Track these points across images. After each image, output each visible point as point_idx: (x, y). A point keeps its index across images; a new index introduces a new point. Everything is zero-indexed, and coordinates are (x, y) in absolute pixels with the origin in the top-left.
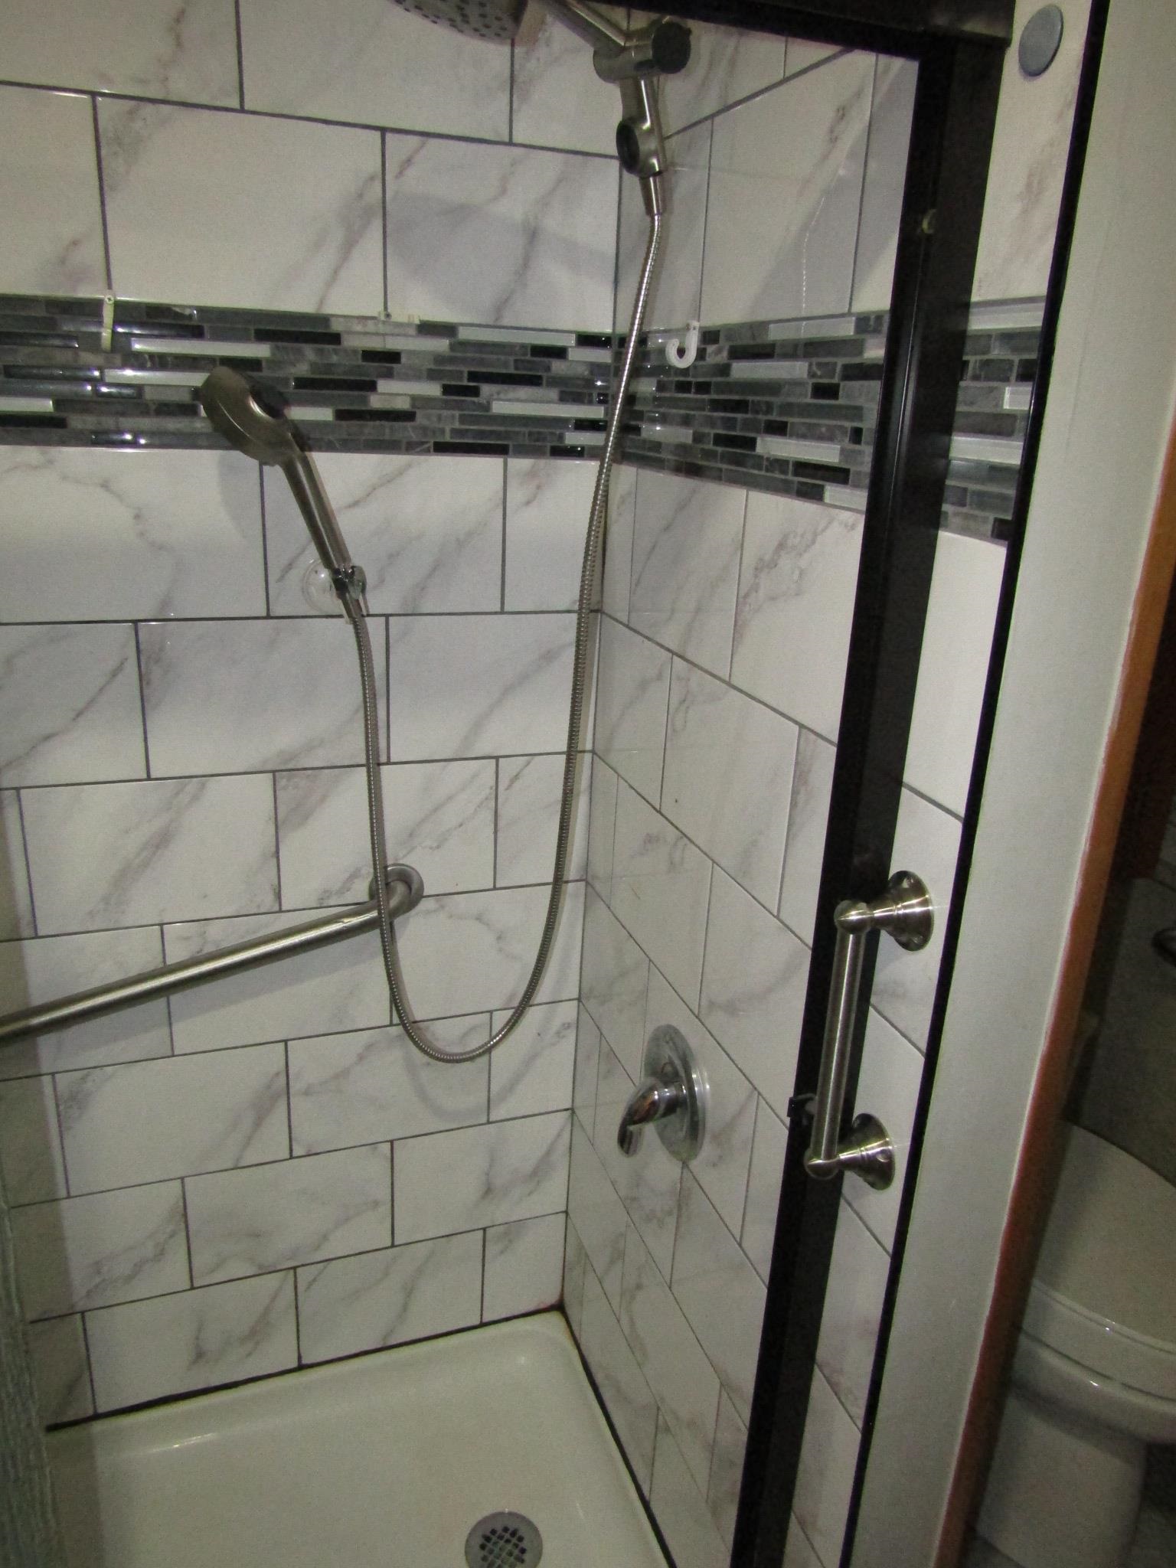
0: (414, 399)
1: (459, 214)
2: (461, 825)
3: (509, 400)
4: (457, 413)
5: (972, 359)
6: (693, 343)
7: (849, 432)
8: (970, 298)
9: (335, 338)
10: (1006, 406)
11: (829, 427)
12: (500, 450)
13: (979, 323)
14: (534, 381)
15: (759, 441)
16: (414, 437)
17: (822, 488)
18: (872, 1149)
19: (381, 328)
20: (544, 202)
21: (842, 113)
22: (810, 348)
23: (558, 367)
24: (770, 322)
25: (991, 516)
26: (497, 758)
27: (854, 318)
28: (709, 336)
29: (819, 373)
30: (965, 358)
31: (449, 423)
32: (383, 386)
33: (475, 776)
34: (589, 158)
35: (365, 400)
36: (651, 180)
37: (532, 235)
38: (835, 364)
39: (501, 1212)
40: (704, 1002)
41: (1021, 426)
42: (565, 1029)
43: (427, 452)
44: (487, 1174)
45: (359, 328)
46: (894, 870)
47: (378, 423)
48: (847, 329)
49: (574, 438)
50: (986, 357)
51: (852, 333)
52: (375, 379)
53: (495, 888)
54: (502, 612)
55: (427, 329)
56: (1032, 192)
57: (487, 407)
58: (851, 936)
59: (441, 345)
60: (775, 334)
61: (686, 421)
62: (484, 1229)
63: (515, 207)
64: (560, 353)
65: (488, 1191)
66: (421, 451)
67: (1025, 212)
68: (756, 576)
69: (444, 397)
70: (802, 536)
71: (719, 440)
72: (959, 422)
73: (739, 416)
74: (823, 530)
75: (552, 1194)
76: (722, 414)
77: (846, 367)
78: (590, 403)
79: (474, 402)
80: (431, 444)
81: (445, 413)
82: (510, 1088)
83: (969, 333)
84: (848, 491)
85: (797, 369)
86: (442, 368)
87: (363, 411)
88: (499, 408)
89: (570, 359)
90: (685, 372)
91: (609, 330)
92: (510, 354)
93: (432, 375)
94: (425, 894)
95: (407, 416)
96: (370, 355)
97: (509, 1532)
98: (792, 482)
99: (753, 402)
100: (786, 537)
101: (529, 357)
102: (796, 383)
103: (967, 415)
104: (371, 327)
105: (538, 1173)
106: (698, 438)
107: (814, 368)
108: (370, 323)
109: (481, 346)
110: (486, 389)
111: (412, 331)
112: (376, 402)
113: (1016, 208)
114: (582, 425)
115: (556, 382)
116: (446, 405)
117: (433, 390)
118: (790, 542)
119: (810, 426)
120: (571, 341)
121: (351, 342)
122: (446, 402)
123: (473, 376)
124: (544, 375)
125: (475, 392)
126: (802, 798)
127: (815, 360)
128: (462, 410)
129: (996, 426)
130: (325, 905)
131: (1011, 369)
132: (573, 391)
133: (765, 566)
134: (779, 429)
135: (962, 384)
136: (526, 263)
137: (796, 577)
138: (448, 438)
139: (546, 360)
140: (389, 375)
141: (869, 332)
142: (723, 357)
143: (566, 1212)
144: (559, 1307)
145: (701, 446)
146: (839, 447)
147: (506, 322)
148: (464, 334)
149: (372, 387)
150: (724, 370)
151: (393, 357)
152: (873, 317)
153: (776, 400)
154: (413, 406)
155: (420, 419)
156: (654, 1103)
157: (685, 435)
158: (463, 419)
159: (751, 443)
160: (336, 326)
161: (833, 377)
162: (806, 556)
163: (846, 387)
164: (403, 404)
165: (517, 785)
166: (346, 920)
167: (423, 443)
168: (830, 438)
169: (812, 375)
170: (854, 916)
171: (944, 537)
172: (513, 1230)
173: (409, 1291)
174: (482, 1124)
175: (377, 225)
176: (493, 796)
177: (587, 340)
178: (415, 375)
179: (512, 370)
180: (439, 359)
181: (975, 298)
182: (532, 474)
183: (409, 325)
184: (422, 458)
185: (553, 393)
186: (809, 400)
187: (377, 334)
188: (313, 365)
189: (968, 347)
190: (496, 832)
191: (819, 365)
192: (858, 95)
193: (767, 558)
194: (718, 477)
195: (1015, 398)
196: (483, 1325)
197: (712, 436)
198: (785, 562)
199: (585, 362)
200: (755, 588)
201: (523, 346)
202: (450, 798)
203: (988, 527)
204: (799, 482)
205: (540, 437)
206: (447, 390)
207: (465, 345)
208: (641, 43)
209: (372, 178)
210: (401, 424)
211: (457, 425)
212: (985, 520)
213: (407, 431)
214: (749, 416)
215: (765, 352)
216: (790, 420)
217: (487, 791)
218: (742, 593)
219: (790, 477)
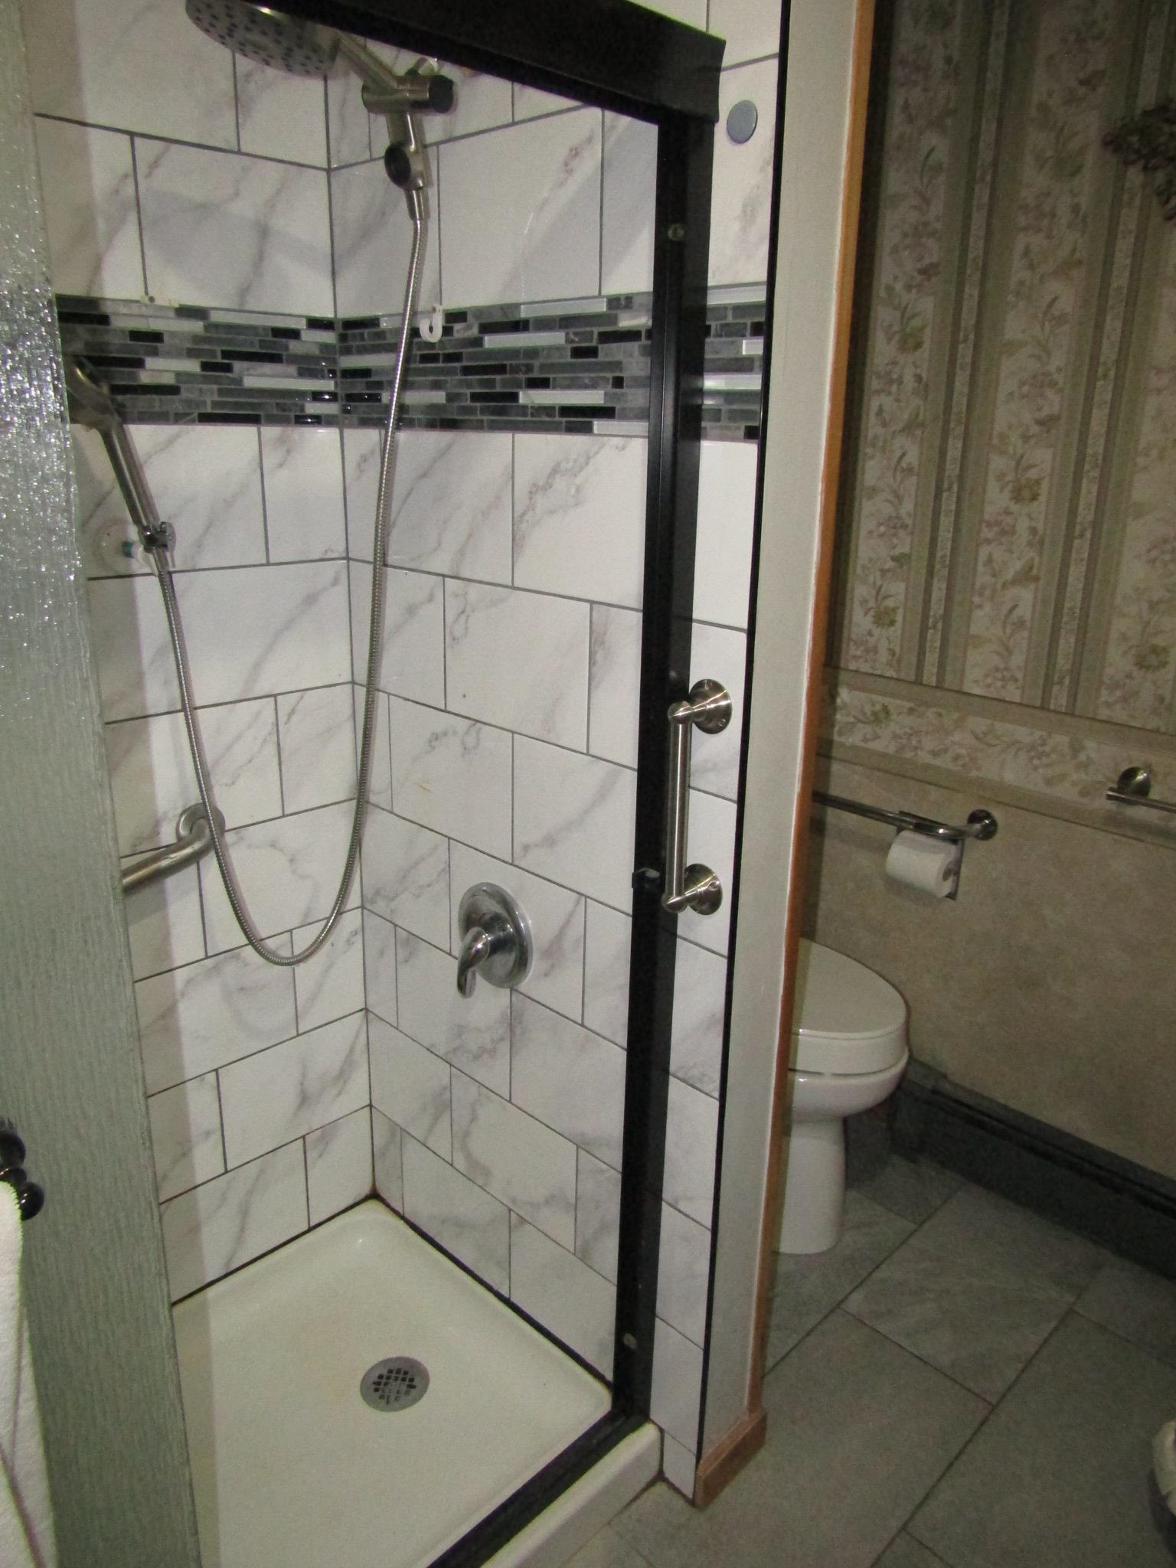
0: (178, 374)
1: (204, 210)
2: (250, 761)
3: (259, 375)
4: (215, 387)
5: (714, 324)
6: (439, 322)
7: (611, 382)
8: (707, 283)
9: (104, 320)
10: (744, 353)
11: (591, 379)
12: (252, 420)
13: (713, 300)
14: (274, 358)
15: (521, 394)
16: (180, 407)
17: (591, 423)
18: (701, 888)
19: (144, 311)
20: (271, 204)
21: (575, 153)
22: (565, 322)
23: (294, 346)
24: (521, 304)
25: (743, 425)
26: (275, 696)
27: (605, 299)
28: (454, 317)
29: (576, 339)
30: (707, 323)
31: (210, 396)
32: (151, 362)
33: (258, 714)
34: (304, 169)
35: (135, 377)
36: (414, 192)
37: (263, 232)
38: (592, 332)
39: (317, 1118)
40: (517, 849)
41: (758, 364)
42: (353, 936)
43: (192, 422)
44: (302, 1084)
45: (124, 310)
46: (693, 682)
47: (148, 396)
48: (602, 307)
49: (312, 408)
50: (724, 322)
51: (605, 310)
52: (143, 357)
53: (284, 816)
54: (268, 564)
55: (185, 312)
56: (747, 215)
57: (240, 381)
58: (681, 726)
59: (196, 326)
60: (524, 313)
61: (436, 386)
62: (304, 1137)
63: (245, 208)
64: (294, 334)
65: (305, 1099)
66: (188, 421)
67: (744, 229)
68: (531, 498)
69: (205, 373)
70: (575, 461)
71: (475, 397)
72: (706, 365)
73: (498, 377)
74: (597, 453)
75: (356, 1092)
76: (478, 377)
77: (601, 334)
78: (323, 377)
79: (229, 377)
80: (195, 415)
81: (205, 387)
82: (313, 999)
83: (708, 307)
84: (616, 423)
85: (557, 338)
86: (201, 347)
87: (133, 386)
88: (250, 382)
89: (303, 339)
90: (431, 345)
91: (330, 315)
92: (257, 335)
93: (191, 353)
94: (227, 828)
95: (173, 390)
96: (136, 335)
97: (394, 1372)
98: (561, 423)
99: (511, 365)
100: (558, 464)
101: (270, 338)
102: (558, 348)
103: (714, 361)
104: (135, 310)
105: (342, 1076)
106: (451, 398)
107: (572, 336)
108: (134, 305)
109: (230, 328)
110: (238, 366)
111: (172, 314)
112: (145, 378)
113: (736, 227)
114: (317, 396)
115: (294, 359)
116: (206, 380)
117: (193, 366)
118: (564, 466)
119: (572, 379)
120: (302, 325)
121: (117, 323)
122: (204, 376)
123: (226, 354)
124: (284, 353)
125: (228, 368)
126: (599, 657)
127: (572, 331)
128: (220, 384)
129: (741, 365)
130: (139, 851)
131: (745, 328)
132: (307, 367)
133: (535, 490)
134: (542, 384)
135: (708, 340)
136: (260, 257)
137: (573, 491)
138: (209, 410)
139: (284, 340)
140: (155, 353)
141: (621, 309)
142: (475, 331)
143: (371, 1106)
144: (374, 1195)
145: (455, 405)
146: (603, 392)
147: (248, 307)
148: (216, 317)
149: (139, 364)
150: (478, 342)
151: (156, 337)
152: (622, 298)
153: (536, 363)
154: (178, 381)
155: (184, 394)
156: (478, 951)
157: (439, 397)
158: (221, 392)
159: (514, 397)
160: (108, 309)
161: (591, 341)
162: (583, 474)
163: (603, 349)
164: (168, 380)
165: (294, 719)
166: (172, 856)
167: (188, 414)
168: (594, 386)
169: (568, 340)
170: (681, 713)
171: (705, 445)
172: (327, 1132)
173: (245, 1212)
174: (294, 1038)
175: (133, 217)
176: (275, 731)
177: (315, 323)
178: (177, 353)
179: (256, 349)
180: (196, 339)
181: (711, 282)
182: (281, 440)
183: (168, 308)
184: (190, 427)
185: (292, 369)
186: (569, 360)
187: (142, 316)
188: (87, 344)
189: (709, 315)
190: (280, 764)
191: (576, 334)
192: (590, 140)
193: (541, 483)
194: (479, 427)
195: (751, 347)
196: (311, 1229)
197: (469, 394)
198: (560, 483)
199: (316, 343)
200: (531, 507)
201: (265, 328)
202: (239, 737)
203: (741, 433)
204: (567, 422)
205: (282, 408)
206: (205, 366)
207: (217, 326)
208: (413, 88)
209: (126, 176)
210: (169, 397)
211: (216, 398)
212: (738, 428)
213: (175, 404)
214: (507, 376)
215: (520, 326)
216: (551, 376)
217: (269, 727)
218: (517, 515)
219: (557, 419)
